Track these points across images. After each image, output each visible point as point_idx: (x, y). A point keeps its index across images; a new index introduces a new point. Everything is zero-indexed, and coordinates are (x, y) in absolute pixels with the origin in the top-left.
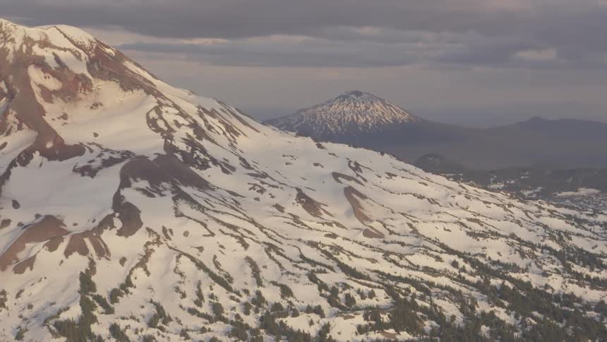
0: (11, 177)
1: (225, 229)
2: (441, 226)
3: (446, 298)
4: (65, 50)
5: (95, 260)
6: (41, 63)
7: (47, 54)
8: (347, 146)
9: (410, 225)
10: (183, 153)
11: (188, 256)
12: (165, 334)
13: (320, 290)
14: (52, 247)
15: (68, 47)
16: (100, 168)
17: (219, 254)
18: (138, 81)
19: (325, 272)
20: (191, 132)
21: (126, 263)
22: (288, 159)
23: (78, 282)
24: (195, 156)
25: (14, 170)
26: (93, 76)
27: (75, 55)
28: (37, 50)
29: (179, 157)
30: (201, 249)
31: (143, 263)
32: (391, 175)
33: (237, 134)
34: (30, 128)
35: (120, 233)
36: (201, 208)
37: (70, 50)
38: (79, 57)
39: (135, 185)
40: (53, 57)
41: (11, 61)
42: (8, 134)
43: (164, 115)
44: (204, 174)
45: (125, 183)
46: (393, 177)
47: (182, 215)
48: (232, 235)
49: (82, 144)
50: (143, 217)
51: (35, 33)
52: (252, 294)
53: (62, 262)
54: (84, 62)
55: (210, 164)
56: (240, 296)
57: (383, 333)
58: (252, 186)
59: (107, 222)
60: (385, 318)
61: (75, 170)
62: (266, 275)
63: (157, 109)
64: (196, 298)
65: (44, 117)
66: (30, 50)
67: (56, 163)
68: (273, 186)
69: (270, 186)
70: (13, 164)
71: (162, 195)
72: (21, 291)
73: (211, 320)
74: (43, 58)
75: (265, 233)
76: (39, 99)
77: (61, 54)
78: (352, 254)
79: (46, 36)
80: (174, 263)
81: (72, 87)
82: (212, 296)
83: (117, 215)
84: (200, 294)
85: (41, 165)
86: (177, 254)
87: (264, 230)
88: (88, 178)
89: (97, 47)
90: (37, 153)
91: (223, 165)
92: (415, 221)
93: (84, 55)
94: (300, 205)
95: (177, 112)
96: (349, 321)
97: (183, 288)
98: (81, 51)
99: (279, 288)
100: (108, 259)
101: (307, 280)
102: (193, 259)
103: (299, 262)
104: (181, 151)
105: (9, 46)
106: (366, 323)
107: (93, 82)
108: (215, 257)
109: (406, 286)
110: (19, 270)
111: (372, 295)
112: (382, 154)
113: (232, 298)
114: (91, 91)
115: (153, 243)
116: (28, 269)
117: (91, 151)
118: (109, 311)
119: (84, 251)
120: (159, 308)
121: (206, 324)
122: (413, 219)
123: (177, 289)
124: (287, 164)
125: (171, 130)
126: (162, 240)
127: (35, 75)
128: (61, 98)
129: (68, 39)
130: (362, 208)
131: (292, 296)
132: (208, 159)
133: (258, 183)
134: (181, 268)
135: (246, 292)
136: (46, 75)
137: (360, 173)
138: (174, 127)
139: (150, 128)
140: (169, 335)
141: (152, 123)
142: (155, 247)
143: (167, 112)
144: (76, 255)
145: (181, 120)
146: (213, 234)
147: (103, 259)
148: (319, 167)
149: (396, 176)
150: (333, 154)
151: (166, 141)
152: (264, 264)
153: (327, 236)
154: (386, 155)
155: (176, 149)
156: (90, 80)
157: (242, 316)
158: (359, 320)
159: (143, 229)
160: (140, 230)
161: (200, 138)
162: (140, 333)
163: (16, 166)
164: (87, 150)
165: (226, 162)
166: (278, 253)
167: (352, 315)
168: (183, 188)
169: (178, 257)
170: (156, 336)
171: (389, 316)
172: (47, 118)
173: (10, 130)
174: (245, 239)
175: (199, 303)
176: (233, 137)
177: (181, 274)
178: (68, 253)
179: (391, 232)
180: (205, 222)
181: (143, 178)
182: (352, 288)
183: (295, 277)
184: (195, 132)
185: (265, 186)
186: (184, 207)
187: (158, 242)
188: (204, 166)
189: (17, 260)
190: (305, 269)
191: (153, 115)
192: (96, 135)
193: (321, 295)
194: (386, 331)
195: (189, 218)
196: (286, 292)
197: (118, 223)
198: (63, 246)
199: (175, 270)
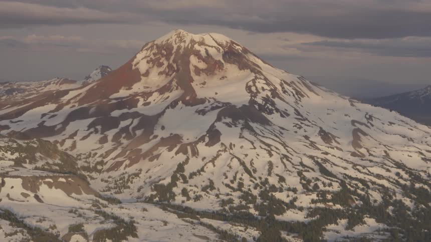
0: (165, 114)
1: (263, 146)
2: (406, 154)
3: (377, 191)
4: (212, 47)
5: (190, 158)
6: (197, 54)
7: (202, 50)
8: (370, 105)
9: (385, 152)
10: (259, 105)
11: (237, 158)
12: (208, 195)
13: (301, 180)
14: (170, 150)
15: (214, 45)
16: (209, 111)
17: (255, 159)
18: (249, 65)
19: (308, 171)
20: (269, 94)
21: (205, 160)
22: (330, 112)
23: (176, 167)
24: (266, 106)
25: (167, 110)
26: (225, 61)
27: (217, 50)
28: (197, 47)
29: (257, 107)
30: (246, 155)
31: (213, 161)
32: (391, 123)
33: (303, 96)
34: (182, 89)
35: (206, 145)
36: (256, 134)
37: (215, 47)
38: (219, 51)
39: (224, 120)
40: (205, 51)
41: (181, 53)
42: (171, 91)
43: (257, 84)
44: (269, 117)
45: (219, 119)
46: (393, 125)
47: (243, 137)
48: (265, 149)
49: (205, 98)
50: (221, 137)
51: (197, 38)
52: (263, 179)
53: (173, 157)
54: (221, 54)
55: (274, 111)
56: (256, 180)
57: (325, 204)
58: (295, 125)
59: (202, 139)
60: (329, 197)
61: (196, 112)
62: (276, 170)
63: (254, 81)
64: (232, 179)
65: (192, 83)
66: (193, 46)
67: (189, 107)
68: (308, 126)
69: (306, 125)
70: (168, 107)
71: (236, 126)
72: (149, 170)
73: (234, 190)
74: (199, 51)
75: (286, 149)
76: (193, 74)
77: (209, 49)
78: (334, 164)
79: (203, 39)
80: (229, 161)
81: (212, 67)
82: (241, 179)
83: (208, 135)
84: (235, 178)
85: (182, 108)
86: (232, 156)
87: (287, 148)
88: (201, 116)
89: (230, 46)
90: (181, 102)
91: (282, 112)
92: (390, 150)
93: (222, 50)
94: (320, 137)
95: (265, 82)
96: (308, 196)
97: (228, 174)
98: (220, 47)
99: (278, 177)
100: (197, 157)
101: (296, 174)
102: (239, 160)
103: (296, 165)
104: (259, 104)
105: (182, 44)
106: (317, 198)
107: (224, 64)
108: (253, 160)
109: (356, 182)
110: (151, 160)
111: (330, 185)
112: (391, 111)
113: (251, 181)
114: (222, 70)
115: (222, 151)
116: (155, 160)
117: (209, 102)
118: (185, 182)
119: (185, 153)
120: (211, 182)
121: (231, 192)
122: (389, 148)
123: (225, 174)
124: (328, 114)
125: (258, 92)
126: (227, 149)
127: (193, 60)
128: (206, 73)
129: (215, 41)
130: (361, 141)
131: (285, 182)
132: (274, 109)
133: (299, 123)
134: (232, 164)
135: (260, 178)
136: (200, 61)
137: (371, 122)
138: (261, 91)
139: (246, 90)
140: (210, 195)
141: (248, 88)
142: (222, 153)
143: (259, 82)
144: (181, 154)
145: (266, 87)
146: (255, 148)
147: (194, 157)
148: (348, 117)
149: (394, 124)
150: (359, 110)
151: (251, 98)
152: (277, 165)
153: (322, 153)
154: (393, 112)
155: (256, 103)
156: (223, 64)
157: (252, 189)
158: (314, 196)
159: (220, 143)
160: (217, 144)
161: (274, 97)
162: (196, 194)
163: (169, 108)
164: (207, 101)
165: (285, 111)
166: (288, 160)
167: (311, 193)
168: (251, 124)
169: (232, 159)
170: (203, 196)
171: (332, 196)
172: (193, 84)
173: (173, 89)
174: (272, 152)
175: (232, 182)
176: (299, 98)
177: (230, 167)
178: (177, 153)
179: (370, 155)
180: (254, 142)
181: (229, 117)
182: (321, 180)
183: (290, 173)
184: (272, 94)
185: (303, 125)
186: (246, 134)
187: (225, 151)
188: (271, 112)
189: (152, 154)
190: (298, 169)
191: (251, 83)
192: (216, 94)
193: (301, 183)
194: (327, 203)
195: (246, 139)
196: (282, 179)
197: (207, 140)
198: (176, 149)
199: (228, 166)
